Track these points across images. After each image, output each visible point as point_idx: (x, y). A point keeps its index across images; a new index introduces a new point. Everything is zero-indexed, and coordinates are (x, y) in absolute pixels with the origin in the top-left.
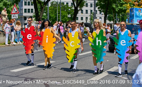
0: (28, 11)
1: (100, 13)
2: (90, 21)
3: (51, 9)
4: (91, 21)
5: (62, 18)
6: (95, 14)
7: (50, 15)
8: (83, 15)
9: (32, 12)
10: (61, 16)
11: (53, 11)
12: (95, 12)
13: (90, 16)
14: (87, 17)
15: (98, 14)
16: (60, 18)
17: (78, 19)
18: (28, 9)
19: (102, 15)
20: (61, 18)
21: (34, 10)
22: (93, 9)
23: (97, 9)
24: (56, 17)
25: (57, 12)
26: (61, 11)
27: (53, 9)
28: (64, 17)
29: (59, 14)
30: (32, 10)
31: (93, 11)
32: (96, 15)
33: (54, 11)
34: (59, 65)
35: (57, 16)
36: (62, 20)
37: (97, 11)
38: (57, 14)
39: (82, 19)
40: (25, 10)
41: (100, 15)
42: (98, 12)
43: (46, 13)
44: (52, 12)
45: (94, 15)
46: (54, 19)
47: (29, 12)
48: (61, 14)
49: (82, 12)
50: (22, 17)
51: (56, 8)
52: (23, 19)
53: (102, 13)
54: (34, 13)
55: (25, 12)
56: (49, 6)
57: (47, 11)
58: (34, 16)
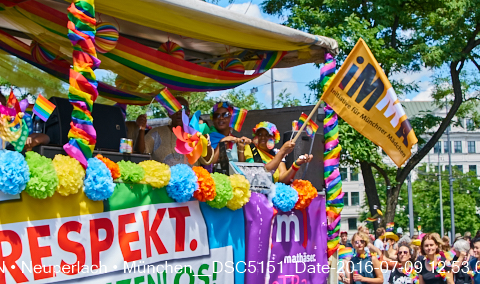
3: (417, 191)
5: (459, 221)
7: (417, 210)
9: (355, 201)
10: (455, 213)
11: (424, 197)
16: (450, 218)
20: (456, 219)
21: (362, 197)
24: (438, 218)
26: (452, 195)
27: (428, 191)
28: (463, 217)
29: (448, 207)
30: (356, 195)
33: (428, 196)
35: (439, 212)
36: (458, 225)
38: (438, 205)
43: (401, 203)
44: (423, 201)
46: (430, 223)
48: (455, 204)
51: (436, 188)
54: (363, 207)
56: (413, 181)
57: (405, 199)
58: (364, 217)
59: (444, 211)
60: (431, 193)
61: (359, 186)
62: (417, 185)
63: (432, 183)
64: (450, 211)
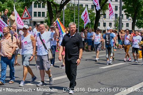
0: (38, 14)
1: (127, 18)
2: (114, 28)
3: (66, 13)
4: (116, 28)
5: (81, 24)
6: (121, 19)
7: (66, 20)
8: (106, 20)
9: (43, 16)
10: (79, 21)
11: (68, 15)
12: (121, 17)
13: (115, 21)
14: (111, 22)
15: (125, 19)
17: (99, 26)
18: (38, 12)
19: (130, 21)
20: (79, 23)
21: (46, 14)
22: (118, 12)
23: (123, 13)
25: (75, 17)
26: (79, 15)
27: (70, 13)
28: (82, 23)
29: (77, 19)
30: (43, 13)
31: (118, 16)
32: (123, 20)
33: (70, 15)
34: (80, 79)
36: (80, 26)
37: (123, 15)
38: (74, 18)
39: (105, 25)
40: (35, 13)
41: (127, 20)
42: (125, 17)
44: (68, 17)
45: (119, 20)
47: (39, 16)
48: (79, 18)
49: (105, 17)
50: (31, 22)
51: (73, 12)
52: (32, 24)
53: (130, 18)
54: (46, 18)
55: (35, 15)
56: (65, 9)
57: (62, 15)
58: (46, 21)
59: (75, 20)
60: (71, 14)
61: (45, 10)
62: (66, 11)
63: (71, 10)
64: (78, 21)
